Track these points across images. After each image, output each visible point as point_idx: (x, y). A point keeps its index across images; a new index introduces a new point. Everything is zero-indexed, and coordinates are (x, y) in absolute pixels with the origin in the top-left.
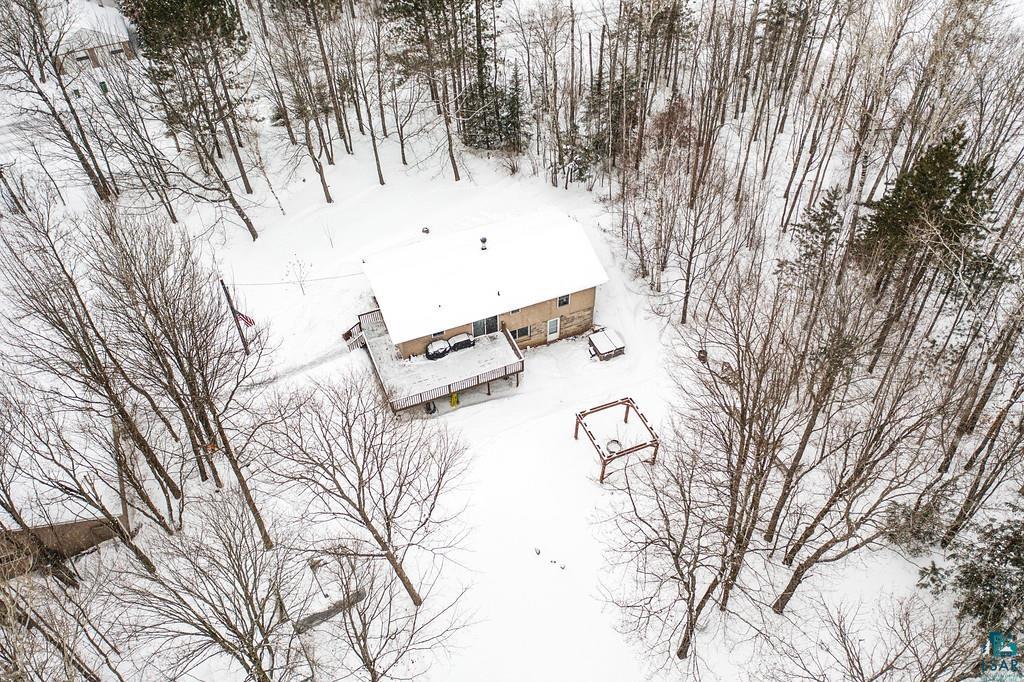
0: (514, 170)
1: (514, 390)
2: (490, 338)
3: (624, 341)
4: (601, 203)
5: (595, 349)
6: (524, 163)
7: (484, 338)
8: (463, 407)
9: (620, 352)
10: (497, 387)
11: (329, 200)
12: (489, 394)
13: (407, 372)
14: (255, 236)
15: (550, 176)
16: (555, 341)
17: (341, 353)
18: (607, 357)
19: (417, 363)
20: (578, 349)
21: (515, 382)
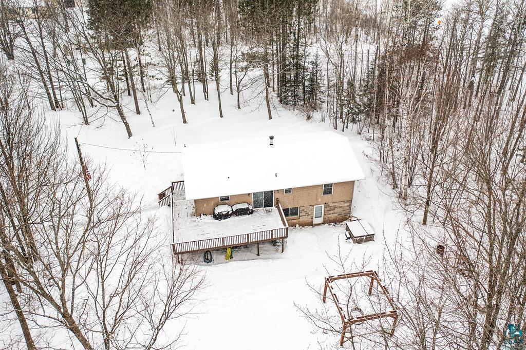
0: (309, 118)
1: (279, 254)
2: (266, 210)
3: (374, 230)
4: (367, 141)
5: (350, 233)
6: (317, 115)
7: (261, 210)
8: (235, 261)
9: (370, 238)
10: (266, 251)
11: (185, 122)
12: (258, 255)
13: (195, 226)
14: (130, 134)
15: (332, 121)
16: (319, 224)
17: (154, 208)
18: (359, 240)
19: (205, 221)
20: (337, 233)
21: (280, 248)
